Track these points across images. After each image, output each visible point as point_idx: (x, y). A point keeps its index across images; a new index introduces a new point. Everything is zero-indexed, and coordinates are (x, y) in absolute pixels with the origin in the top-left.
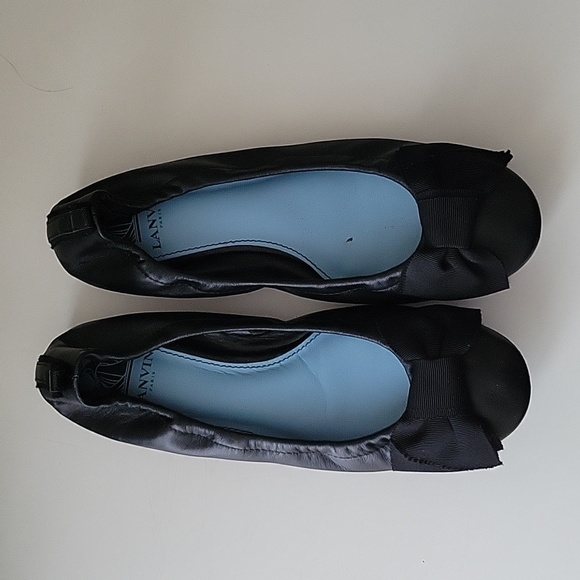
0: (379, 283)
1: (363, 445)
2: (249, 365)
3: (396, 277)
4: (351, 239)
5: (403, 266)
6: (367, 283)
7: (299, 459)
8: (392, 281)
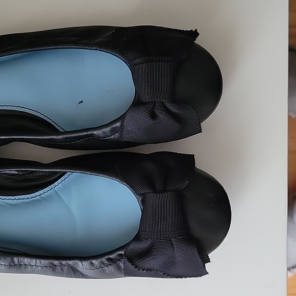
0: (104, 133)
1: (104, 259)
2: (16, 197)
3: (117, 127)
4: (82, 102)
5: (122, 118)
6: (95, 132)
7: (53, 270)
8: (114, 131)
